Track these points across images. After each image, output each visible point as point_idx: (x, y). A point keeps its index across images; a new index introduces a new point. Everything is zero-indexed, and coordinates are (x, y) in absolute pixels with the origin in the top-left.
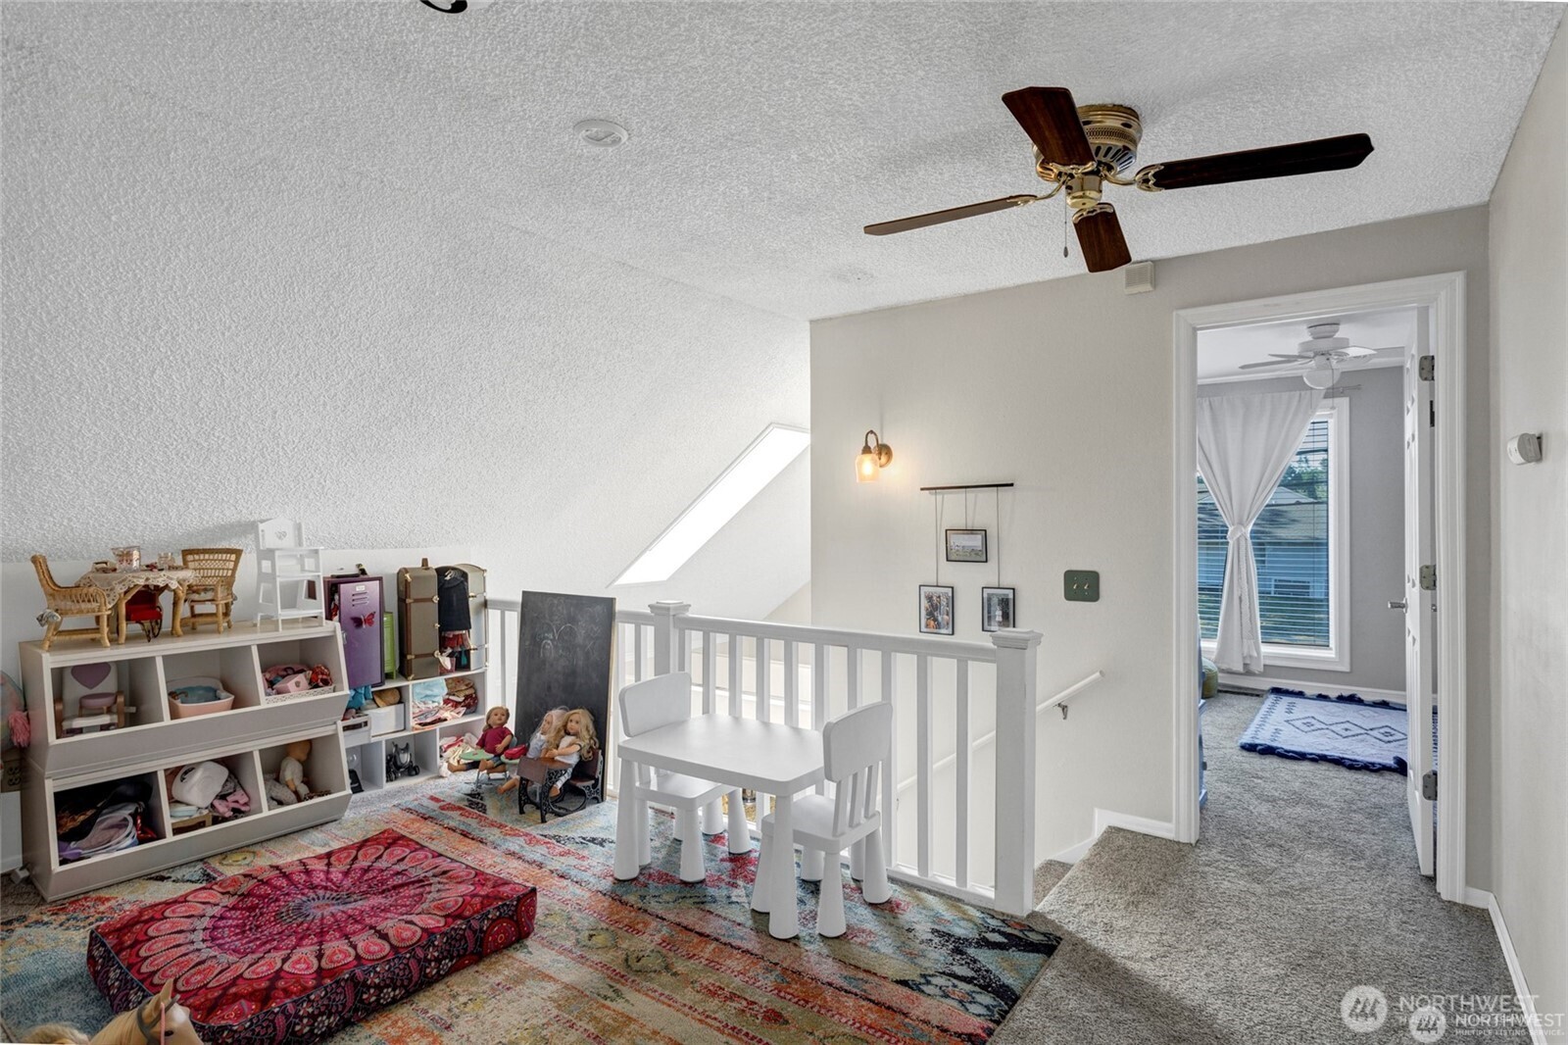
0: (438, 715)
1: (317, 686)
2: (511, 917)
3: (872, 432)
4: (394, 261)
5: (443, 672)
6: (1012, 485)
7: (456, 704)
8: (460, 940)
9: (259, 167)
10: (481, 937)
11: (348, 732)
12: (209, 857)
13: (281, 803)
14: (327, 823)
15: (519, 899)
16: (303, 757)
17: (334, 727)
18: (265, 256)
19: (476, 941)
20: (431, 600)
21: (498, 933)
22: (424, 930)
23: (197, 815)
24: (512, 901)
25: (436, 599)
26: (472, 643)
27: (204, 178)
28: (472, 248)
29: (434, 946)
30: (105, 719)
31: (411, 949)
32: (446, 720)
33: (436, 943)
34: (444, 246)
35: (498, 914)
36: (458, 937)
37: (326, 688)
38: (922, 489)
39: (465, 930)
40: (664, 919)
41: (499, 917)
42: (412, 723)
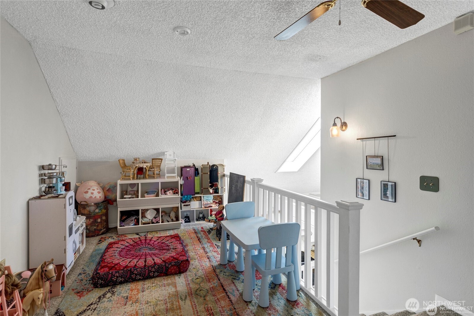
0: (210, 205)
1: (175, 194)
2: (178, 266)
3: (338, 118)
4: (169, 82)
5: (211, 194)
6: (395, 136)
7: (216, 203)
8: (162, 268)
9: (128, 64)
10: (167, 269)
11: (185, 207)
12: (158, 231)
13: (168, 222)
14: (175, 229)
15: (182, 261)
16: (175, 211)
17: (178, 205)
18: (138, 86)
19: (166, 270)
20: (207, 173)
21: (173, 269)
22: (155, 263)
23: (149, 221)
24: (180, 261)
25: (209, 173)
26: (219, 187)
27: (118, 70)
28: (188, 75)
29: (154, 268)
30: (130, 196)
31: (149, 267)
32: (212, 207)
33: (155, 267)
34: (180, 76)
35: (174, 264)
36: (161, 267)
37: (176, 194)
38: (357, 139)
39: (164, 266)
40: (219, 280)
41: (174, 265)
42: (203, 207)
